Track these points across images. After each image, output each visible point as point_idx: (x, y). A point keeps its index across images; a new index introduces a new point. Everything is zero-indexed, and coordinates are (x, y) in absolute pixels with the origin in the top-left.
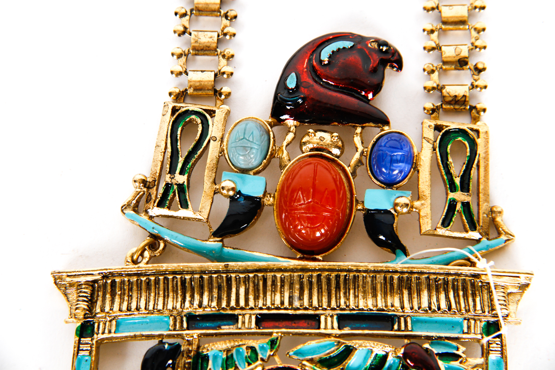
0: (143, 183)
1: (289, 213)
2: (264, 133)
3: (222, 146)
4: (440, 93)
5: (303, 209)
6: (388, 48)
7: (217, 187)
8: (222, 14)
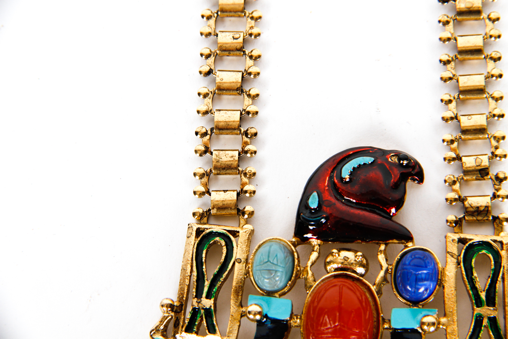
0: (170, 307)
1: (316, 337)
2: (289, 254)
3: (247, 268)
4: (463, 205)
5: (330, 333)
6: (408, 162)
7: (244, 309)
8: (242, 132)
